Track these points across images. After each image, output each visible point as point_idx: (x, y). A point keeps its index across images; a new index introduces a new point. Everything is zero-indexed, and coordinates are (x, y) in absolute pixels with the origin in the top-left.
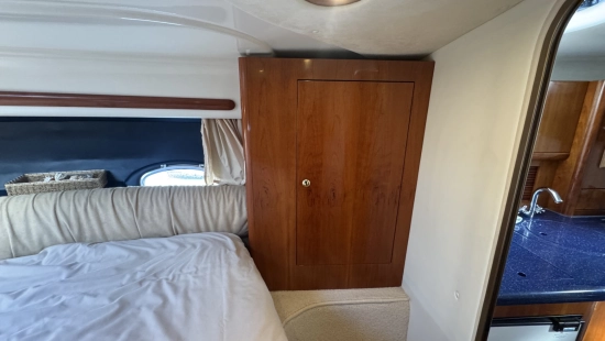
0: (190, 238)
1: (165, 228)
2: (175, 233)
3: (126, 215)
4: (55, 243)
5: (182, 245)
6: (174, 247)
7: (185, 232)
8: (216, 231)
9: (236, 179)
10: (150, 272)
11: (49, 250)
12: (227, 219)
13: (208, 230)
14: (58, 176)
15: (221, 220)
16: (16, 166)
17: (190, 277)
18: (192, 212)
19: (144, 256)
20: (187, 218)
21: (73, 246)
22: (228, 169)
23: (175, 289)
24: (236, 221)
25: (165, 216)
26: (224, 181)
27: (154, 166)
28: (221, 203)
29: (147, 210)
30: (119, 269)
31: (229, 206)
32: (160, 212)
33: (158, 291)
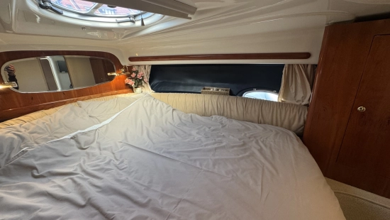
0: (269, 127)
1: (256, 119)
2: (259, 122)
3: (241, 109)
4: (215, 114)
5: (265, 129)
6: (262, 129)
7: (264, 123)
8: (282, 126)
9: (297, 101)
10: (252, 135)
11: (214, 116)
12: (290, 122)
13: (277, 125)
14: (215, 88)
15: (286, 122)
16: (202, 83)
17: (272, 144)
18: (271, 114)
19: (248, 129)
20: (268, 118)
21: (221, 117)
22: (293, 95)
23: (266, 146)
24: (295, 124)
25: (257, 114)
26: (288, 101)
27: (250, 89)
28: (288, 113)
29: (250, 109)
30: (239, 130)
31: (292, 115)
32: (255, 111)
33: (257, 142)
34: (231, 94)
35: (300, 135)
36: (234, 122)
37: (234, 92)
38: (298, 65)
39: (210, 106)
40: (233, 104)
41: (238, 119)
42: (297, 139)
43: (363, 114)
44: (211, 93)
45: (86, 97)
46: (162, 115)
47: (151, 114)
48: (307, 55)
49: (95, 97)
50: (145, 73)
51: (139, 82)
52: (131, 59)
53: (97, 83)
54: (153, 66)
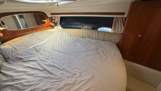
0: (107, 42)
1: (102, 39)
2: (103, 40)
3: (97, 35)
4: (87, 37)
5: (105, 43)
6: (104, 43)
7: (105, 41)
8: (111, 42)
9: (118, 32)
10: (100, 45)
11: (86, 38)
12: (114, 40)
13: (110, 41)
14: (87, 26)
15: (113, 40)
16: (81, 24)
17: (107, 49)
19: (99, 43)
20: (107, 39)
21: (89, 38)
22: (117, 29)
23: (104, 49)
24: (116, 41)
25: (102, 37)
26: (115, 32)
27: (101, 27)
28: (114, 37)
29: (100, 35)
30: (95, 44)
31: (116, 38)
32: (102, 36)
33: (102, 48)
34: (93, 29)
35: (118, 45)
36: (94, 40)
37: (95, 28)
38: (120, 17)
39: (85, 34)
40: (93, 33)
41: (95, 39)
42: (116, 47)
43: (140, 38)
44: (85, 29)
45: (35, 31)
46: (66, 38)
47: (62, 38)
48: (123, 14)
49: (39, 31)
50: (58, 20)
51: (56, 24)
52: (52, 14)
53: (38, 25)
54: (61, 17)
